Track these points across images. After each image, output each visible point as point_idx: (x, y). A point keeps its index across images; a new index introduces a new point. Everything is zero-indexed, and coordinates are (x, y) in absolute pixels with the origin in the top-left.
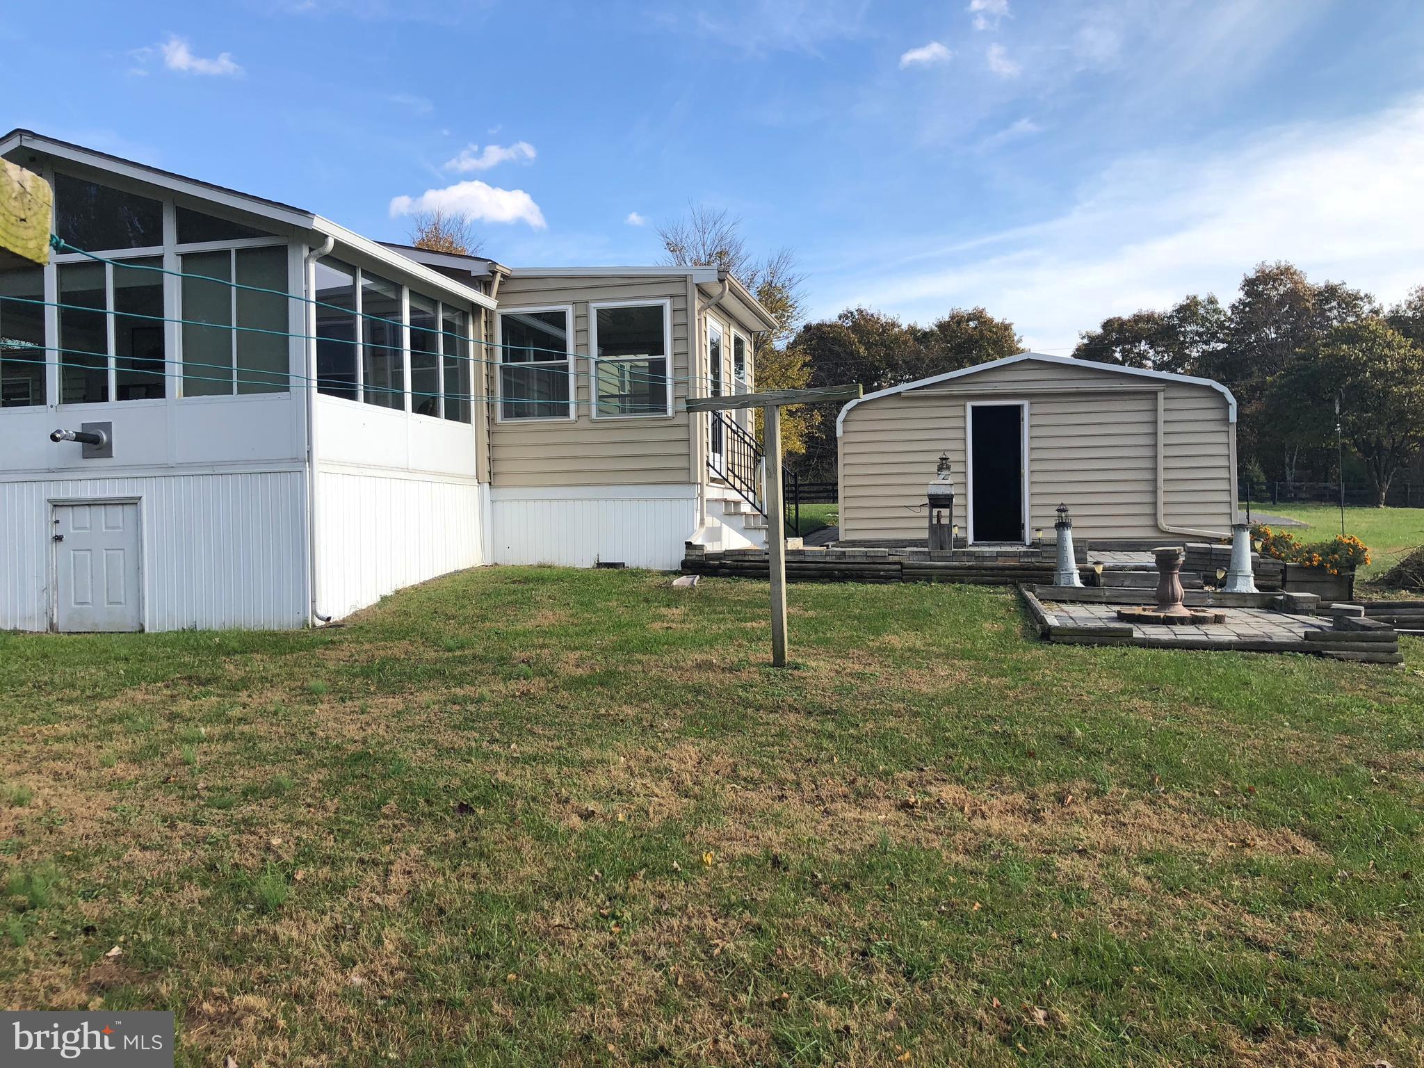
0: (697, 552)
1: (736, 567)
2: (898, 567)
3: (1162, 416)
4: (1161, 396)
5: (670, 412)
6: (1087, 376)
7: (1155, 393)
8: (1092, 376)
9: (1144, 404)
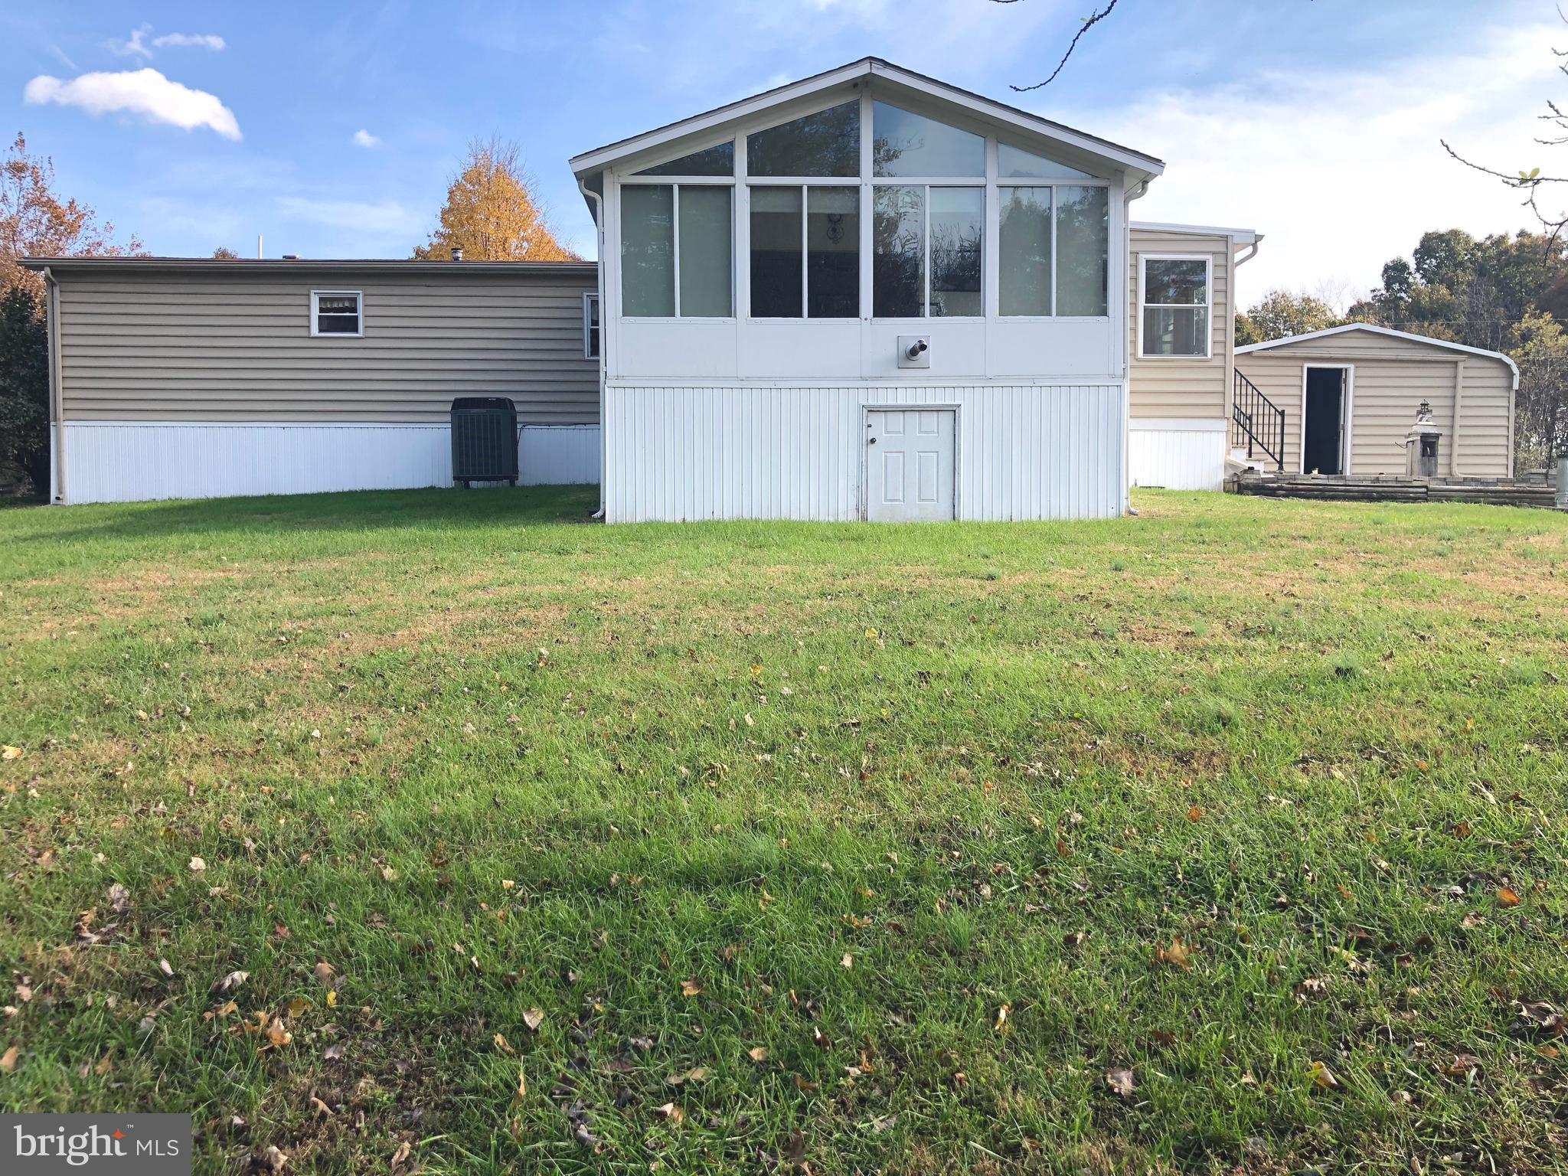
0: (1255, 476)
1: (1292, 490)
2: (1424, 490)
3: (1461, 382)
4: (1461, 365)
5: (1210, 355)
6: (1405, 346)
7: (1456, 363)
8: (1409, 346)
9: (1447, 372)
